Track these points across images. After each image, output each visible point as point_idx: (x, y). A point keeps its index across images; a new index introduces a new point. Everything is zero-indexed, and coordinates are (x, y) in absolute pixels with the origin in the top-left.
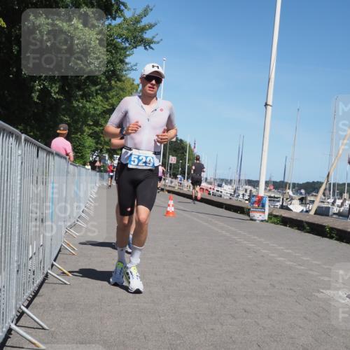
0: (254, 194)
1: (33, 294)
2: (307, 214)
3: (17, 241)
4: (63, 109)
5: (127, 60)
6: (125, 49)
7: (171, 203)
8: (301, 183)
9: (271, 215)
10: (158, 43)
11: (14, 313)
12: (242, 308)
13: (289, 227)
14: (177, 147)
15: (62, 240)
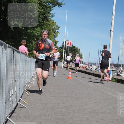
1: (12, 112)
3: (5, 89)
4: (24, 34)
5: (51, 12)
6: (50, 7)
7: (70, 73)
9: (112, 78)
10: (64, 4)
11: (4, 120)
12: (101, 118)
13: (121, 83)
14: (73, 49)
15: (24, 89)
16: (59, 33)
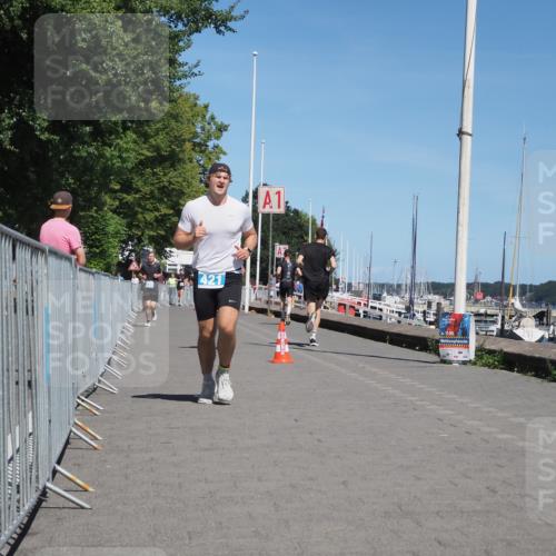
0: (446, 310)
1: (19, 531)
2: (551, 344)
5: (181, 58)
6: (177, 35)
7: (283, 336)
8: (538, 284)
9: (481, 351)
10: (243, 17)
12: (433, 537)
13: (518, 372)
14: (290, 225)
15: (72, 422)
16: (225, 153)
